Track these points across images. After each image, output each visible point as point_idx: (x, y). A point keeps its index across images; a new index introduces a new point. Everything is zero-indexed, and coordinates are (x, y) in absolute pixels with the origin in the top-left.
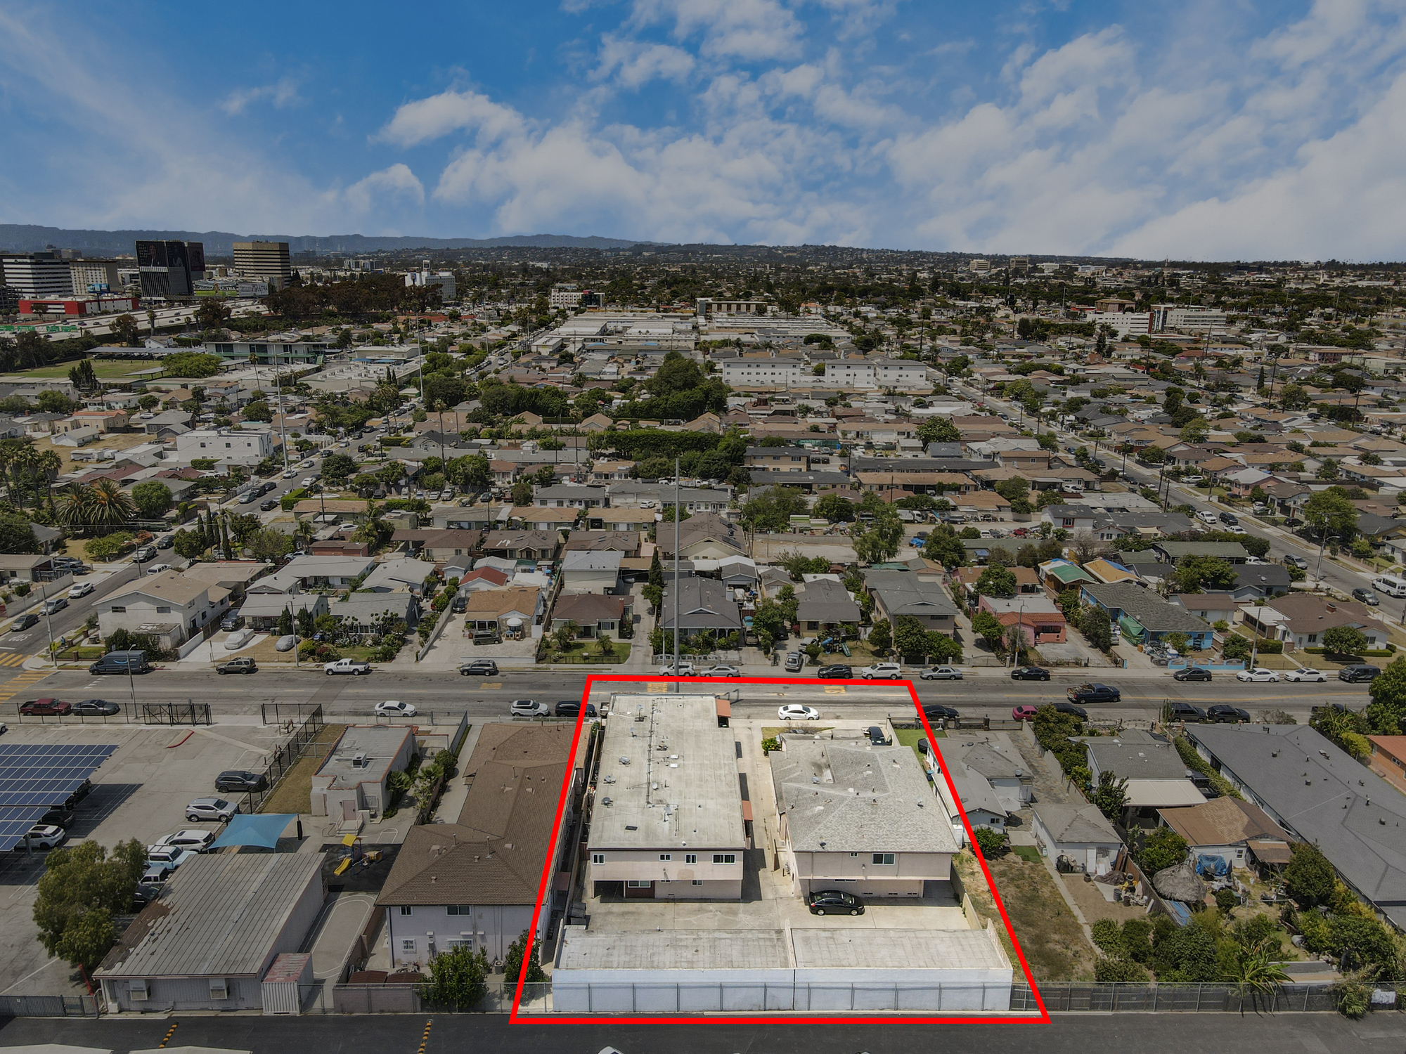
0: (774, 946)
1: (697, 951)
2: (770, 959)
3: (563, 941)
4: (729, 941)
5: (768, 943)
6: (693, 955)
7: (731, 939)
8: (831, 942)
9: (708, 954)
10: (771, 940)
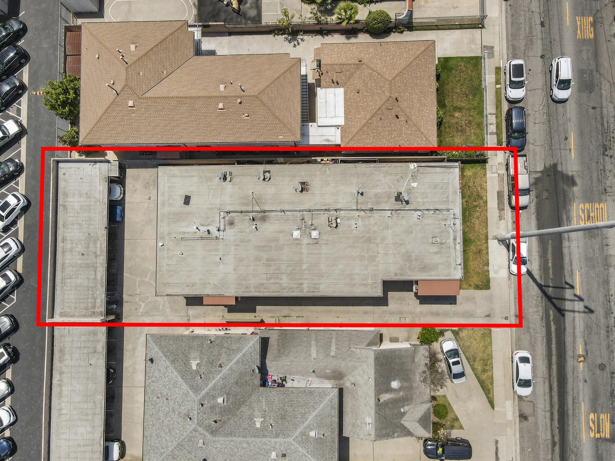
0: (87, 309)
1: (83, 254)
2: (73, 305)
3: (96, 162)
4: (92, 277)
5: (90, 305)
6: (79, 252)
7: (95, 278)
8: (91, 350)
9: (80, 262)
10: (94, 307)
